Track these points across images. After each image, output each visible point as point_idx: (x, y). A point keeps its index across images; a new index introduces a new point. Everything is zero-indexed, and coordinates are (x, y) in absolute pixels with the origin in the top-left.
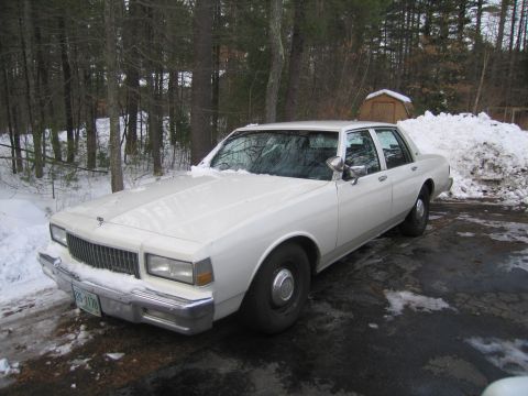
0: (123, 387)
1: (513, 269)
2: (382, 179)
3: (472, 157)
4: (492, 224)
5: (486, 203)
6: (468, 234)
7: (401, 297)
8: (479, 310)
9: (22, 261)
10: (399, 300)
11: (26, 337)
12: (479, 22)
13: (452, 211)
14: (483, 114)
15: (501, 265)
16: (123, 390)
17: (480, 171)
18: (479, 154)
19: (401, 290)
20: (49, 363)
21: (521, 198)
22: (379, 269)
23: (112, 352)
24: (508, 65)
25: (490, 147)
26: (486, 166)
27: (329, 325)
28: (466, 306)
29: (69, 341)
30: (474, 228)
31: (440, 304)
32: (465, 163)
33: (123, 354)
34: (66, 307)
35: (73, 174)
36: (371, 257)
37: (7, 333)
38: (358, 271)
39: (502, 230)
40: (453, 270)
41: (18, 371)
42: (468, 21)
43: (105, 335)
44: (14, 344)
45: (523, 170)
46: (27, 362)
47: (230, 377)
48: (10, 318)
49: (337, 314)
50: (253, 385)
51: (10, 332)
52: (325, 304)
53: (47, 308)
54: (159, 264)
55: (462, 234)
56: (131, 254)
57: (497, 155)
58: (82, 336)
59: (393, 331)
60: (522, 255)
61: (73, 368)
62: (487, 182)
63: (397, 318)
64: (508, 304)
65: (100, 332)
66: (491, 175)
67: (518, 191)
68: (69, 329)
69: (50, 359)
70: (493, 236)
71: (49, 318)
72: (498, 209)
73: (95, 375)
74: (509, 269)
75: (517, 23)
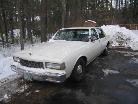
0: (42, 99)
1: (132, 63)
2: (99, 41)
3: (116, 36)
4: (123, 52)
5: (120, 47)
6: (118, 55)
7: (106, 71)
8: (127, 73)
9: (2, 68)
10: (107, 72)
11: (10, 88)
12: (111, 2)
13: (112, 50)
14: (117, 25)
15: (128, 62)
16: (42, 100)
17: (118, 40)
18: (117, 35)
19: (106, 69)
20: (19, 94)
21: (128, 46)
22: (99, 65)
23: (36, 90)
24: (119, 13)
25: (120, 33)
26: (119, 38)
27: (91, 79)
28: (123, 72)
29: (23, 88)
30: (119, 53)
31: (117, 72)
32: (114, 37)
33: (39, 91)
34: (18, 80)
35: (9, 45)
36: (96, 62)
37: (4, 88)
38: (94, 65)
39: (126, 54)
40: (117, 64)
41: (11, 97)
42: (109, 2)
43: (32, 86)
44: (7, 91)
45: (128, 39)
46: (13, 95)
47: (70, 94)
48: (3, 83)
49: (92, 76)
50: (77, 95)
51: (5, 87)
52: (88, 74)
53: (13, 80)
54: (49, 65)
55: (117, 55)
56: (41, 63)
57: (122, 35)
58: (26, 87)
59: (107, 79)
60: (132, 59)
61: (26, 95)
62: (119, 42)
63: (107, 76)
64: (133, 71)
65: (31, 85)
66: (120, 40)
67: (127, 44)
68: (22, 85)
69: (19, 93)
70: (125, 55)
71: (15, 83)
72: (124, 48)
73: (33, 97)
74: (131, 63)
75: (121, 3)
